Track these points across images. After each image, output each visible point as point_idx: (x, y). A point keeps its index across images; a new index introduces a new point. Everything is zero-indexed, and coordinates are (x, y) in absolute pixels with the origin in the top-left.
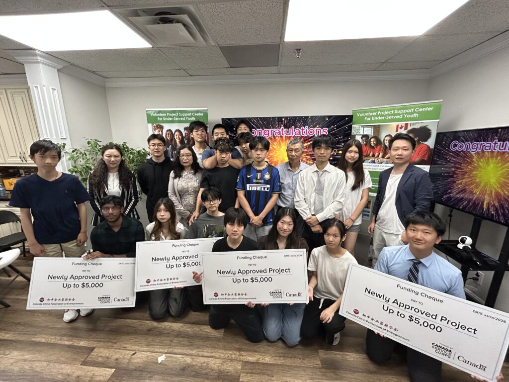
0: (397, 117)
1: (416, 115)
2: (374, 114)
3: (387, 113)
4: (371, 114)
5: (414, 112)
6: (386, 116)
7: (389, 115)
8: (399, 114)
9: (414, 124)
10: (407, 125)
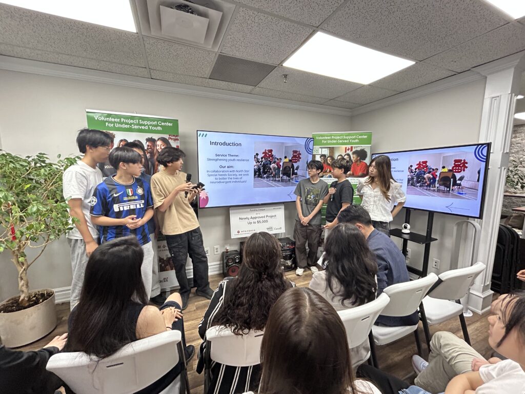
0: (345, 141)
1: (357, 141)
2: (329, 138)
3: (338, 137)
4: (327, 138)
5: (356, 139)
6: (337, 140)
7: (340, 140)
8: (346, 139)
9: (357, 147)
10: (352, 147)
